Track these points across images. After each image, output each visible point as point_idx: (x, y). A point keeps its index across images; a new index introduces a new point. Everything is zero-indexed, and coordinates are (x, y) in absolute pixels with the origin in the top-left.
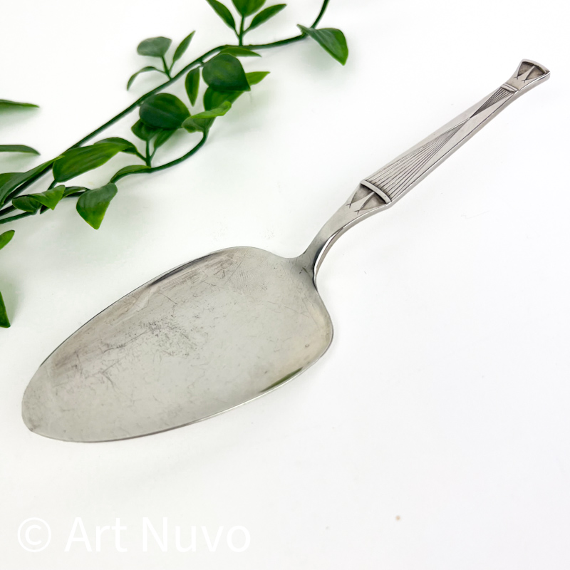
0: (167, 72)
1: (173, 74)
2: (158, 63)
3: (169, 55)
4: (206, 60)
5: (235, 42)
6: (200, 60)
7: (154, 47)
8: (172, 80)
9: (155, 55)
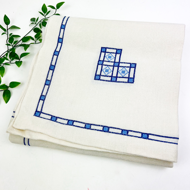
0: (36, 24)
1: (37, 24)
2: (34, 23)
3: (36, 21)
4: (41, 21)
5: (45, 18)
6: (40, 21)
7: (33, 20)
8: (37, 25)
9: (33, 21)
